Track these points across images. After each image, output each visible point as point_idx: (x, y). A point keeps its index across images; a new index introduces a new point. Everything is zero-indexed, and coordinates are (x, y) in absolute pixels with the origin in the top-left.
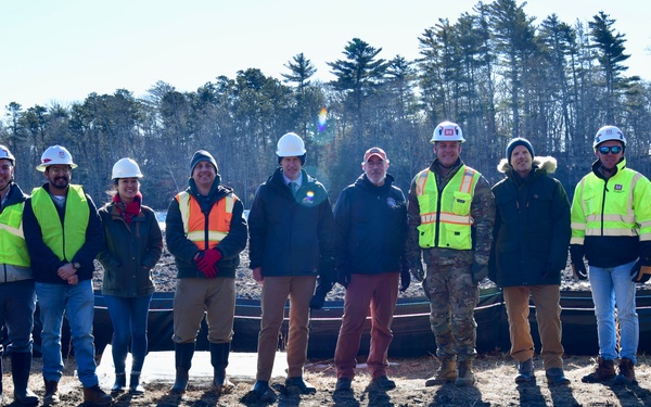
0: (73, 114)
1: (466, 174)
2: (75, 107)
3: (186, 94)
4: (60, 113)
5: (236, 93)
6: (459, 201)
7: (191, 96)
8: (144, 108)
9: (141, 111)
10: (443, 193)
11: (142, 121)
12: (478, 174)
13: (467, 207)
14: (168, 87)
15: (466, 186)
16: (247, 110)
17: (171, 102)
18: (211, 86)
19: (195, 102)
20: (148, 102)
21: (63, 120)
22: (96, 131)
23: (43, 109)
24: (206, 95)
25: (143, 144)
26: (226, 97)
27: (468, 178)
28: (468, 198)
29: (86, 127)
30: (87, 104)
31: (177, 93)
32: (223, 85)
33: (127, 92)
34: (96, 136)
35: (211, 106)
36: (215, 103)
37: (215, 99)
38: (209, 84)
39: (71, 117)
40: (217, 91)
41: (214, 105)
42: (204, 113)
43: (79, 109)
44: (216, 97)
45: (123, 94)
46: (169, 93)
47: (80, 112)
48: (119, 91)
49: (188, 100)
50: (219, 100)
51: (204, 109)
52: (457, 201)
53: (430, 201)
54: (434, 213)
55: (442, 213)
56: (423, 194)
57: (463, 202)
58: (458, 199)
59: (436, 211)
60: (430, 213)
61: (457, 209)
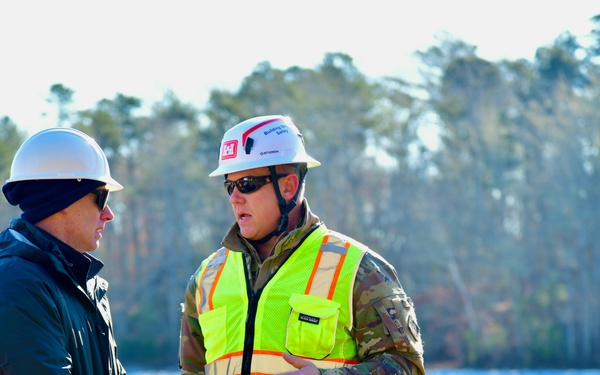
0: (210, 114)
1: (326, 246)
2: (216, 97)
3: (505, 63)
4: (177, 114)
7: (517, 67)
10: (262, 302)
11: (386, 133)
13: (326, 333)
14: (461, 45)
15: (324, 279)
18: (571, 43)
19: (526, 87)
20: (402, 82)
21: (182, 130)
23: (133, 102)
24: (558, 65)
25: (386, 193)
27: (330, 259)
30: (246, 92)
33: (347, 59)
35: (570, 94)
36: (581, 86)
37: (581, 76)
38: (565, 37)
39: (205, 122)
40: (589, 55)
41: (577, 92)
42: (550, 112)
43: (227, 102)
44: (583, 71)
45: (338, 63)
46: (461, 62)
47: (228, 109)
48: (330, 57)
49: (509, 78)
50: (593, 78)
51: (548, 103)
52: (300, 319)
53: (228, 325)
54: (237, 354)
55: (258, 352)
56: (211, 308)
57: (316, 320)
58: (301, 315)
59: (241, 348)
60: (229, 356)
61: (297, 340)
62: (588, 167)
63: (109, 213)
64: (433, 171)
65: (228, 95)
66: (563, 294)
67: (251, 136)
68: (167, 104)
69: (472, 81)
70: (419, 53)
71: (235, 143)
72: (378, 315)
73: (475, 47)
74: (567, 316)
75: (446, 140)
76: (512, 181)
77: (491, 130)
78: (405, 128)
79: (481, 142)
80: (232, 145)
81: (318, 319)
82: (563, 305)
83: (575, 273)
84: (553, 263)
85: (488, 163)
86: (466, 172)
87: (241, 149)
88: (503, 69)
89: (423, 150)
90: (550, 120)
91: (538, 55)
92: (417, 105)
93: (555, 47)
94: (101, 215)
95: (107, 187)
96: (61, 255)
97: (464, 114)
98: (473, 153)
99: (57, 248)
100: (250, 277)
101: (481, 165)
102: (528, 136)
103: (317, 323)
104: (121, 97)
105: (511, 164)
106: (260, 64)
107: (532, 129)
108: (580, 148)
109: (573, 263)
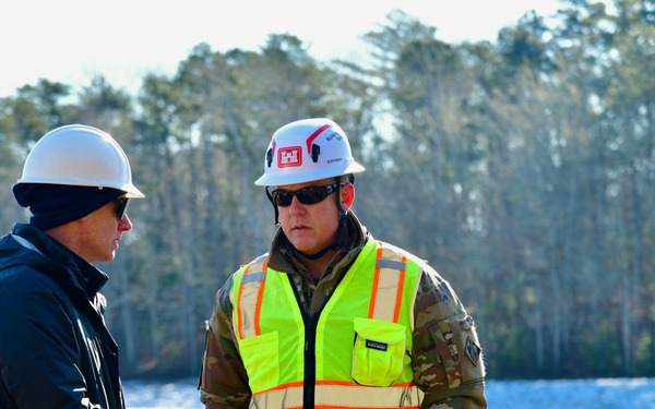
0: (144, 102)
1: (381, 262)
2: (151, 83)
3: (465, 46)
5: (608, 40)
6: (370, 344)
7: (479, 51)
8: (346, 84)
9: (334, 94)
10: (320, 327)
12: (417, 264)
13: (396, 361)
14: (417, 27)
15: (386, 300)
16: (636, 90)
17: (418, 67)
18: (537, 24)
19: (489, 70)
20: (355, 68)
22: (208, 152)
24: (522, 49)
26: (580, 50)
27: (389, 277)
28: (399, 335)
29: (181, 141)
30: (184, 77)
31: (439, 45)
32: (573, 19)
33: (295, 41)
34: (208, 165)
35: (536, 79)
36: (547, 72)
37: (547, 60)
38: (531, 17)
39: (138, 111)
40: (556, 37)
41: (544, 77)
42: (514, 100)
43: (162, 88)
44: (550, 54)
45: (285, 46)
46: (417, 45)
47: (165, 97)
48: (275, 39)
49: (470, 62)
50: (560, 63)
51: (512, 90)
52: (367, 346)
53: (282, 352)
54: (296, 385)
55: (321, 383)
56: (258, 332)
57: (383, 347)
58: (368, 341)
59: (301, 378)
60: (284, 387)
61: (365, 368)
62: (556, 160)
63: (127, 223)
64: (389, 164)
65: (164, 81)
66: (531, 297)
67: (315, 142)
68: (97, 91)
69: (430, 66)
70: (371, 35)
71: (299, 149)
72: (432, 340)
73: (433, 29)
74: (535, 321)
75: (402, 130)
76: (474, 175)
77: (451, 119)
78: (358, 117)
79: (439, 131)
80: (295, 152)
81: (386, 345)
82: (531, 308)
83: (543, 273)
84: (519, 264)
85: (448, 155)
86: (426, 165)
87: (306, 156)
88: (464, 53)
89: (378, 141)
90: (513, 108)
91: (501, 37)
92: (370, 92)
93: (520, 28)
94: (119, 225)
95: (127, 196)
96: (77, 269)
97: (422, 102)
98: (432, 144)
99: (72, 260)
100: (302, 299)
101: (441, 158)
102: (491, 125)
103: (385, 350)
104: (45, 83)
105: (473, 157)
106: (196, 48)
107: (494, 117)
108: (547, 139)
109: (542, 264)
